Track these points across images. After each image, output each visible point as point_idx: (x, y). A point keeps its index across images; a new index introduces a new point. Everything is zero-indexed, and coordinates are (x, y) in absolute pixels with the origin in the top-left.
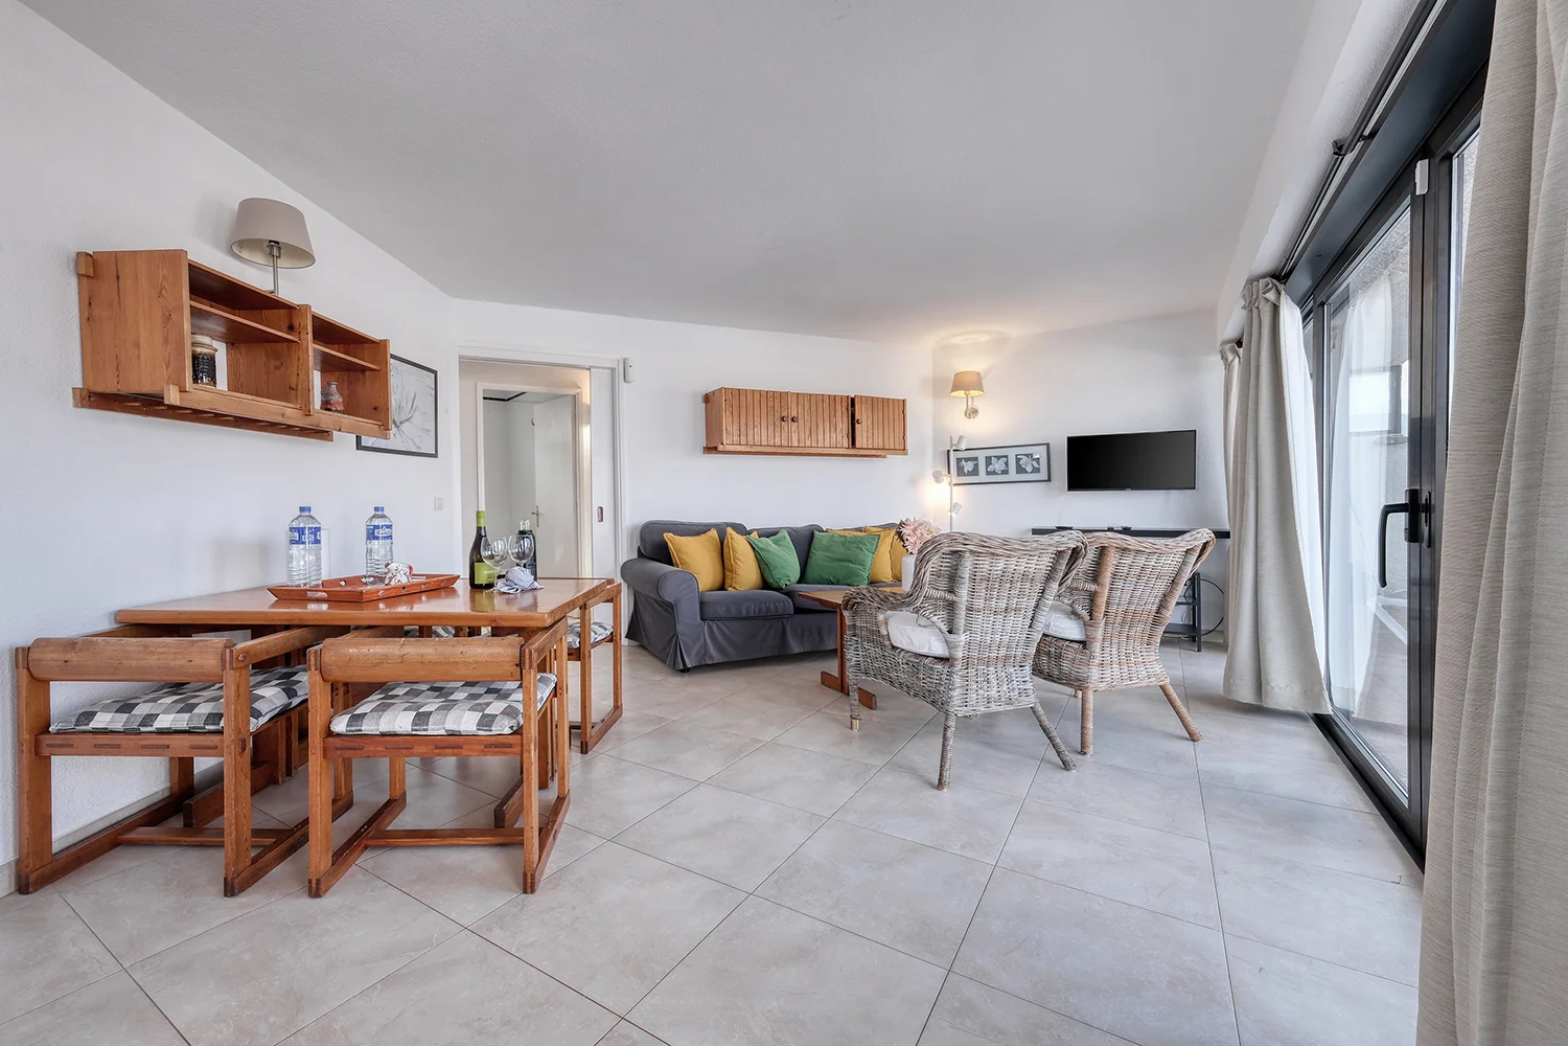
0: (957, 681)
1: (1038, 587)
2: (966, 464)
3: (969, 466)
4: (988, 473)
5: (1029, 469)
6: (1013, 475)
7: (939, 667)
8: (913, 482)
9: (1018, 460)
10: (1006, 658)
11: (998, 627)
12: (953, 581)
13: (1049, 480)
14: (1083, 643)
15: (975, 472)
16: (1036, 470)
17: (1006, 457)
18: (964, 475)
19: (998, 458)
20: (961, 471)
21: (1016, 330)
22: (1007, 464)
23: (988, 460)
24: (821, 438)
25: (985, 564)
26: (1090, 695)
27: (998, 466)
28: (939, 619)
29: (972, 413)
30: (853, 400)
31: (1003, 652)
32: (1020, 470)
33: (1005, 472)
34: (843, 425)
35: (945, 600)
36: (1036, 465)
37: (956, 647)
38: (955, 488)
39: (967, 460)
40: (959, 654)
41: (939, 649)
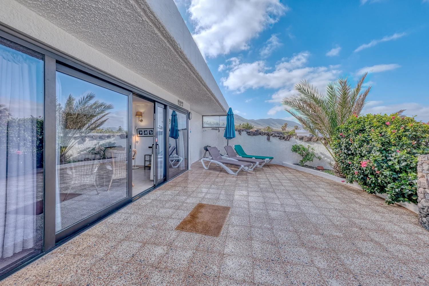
2: (140, 132)
4: (144, 134)
9: (149, 132)
16: (152, 134)
18: (140, 134)
19: (146, 131)
23: (144, 131)
27: (146, 133)
29: (141, 121)
32: (150, 134)
33: (147, 134)
38: (138, 137)
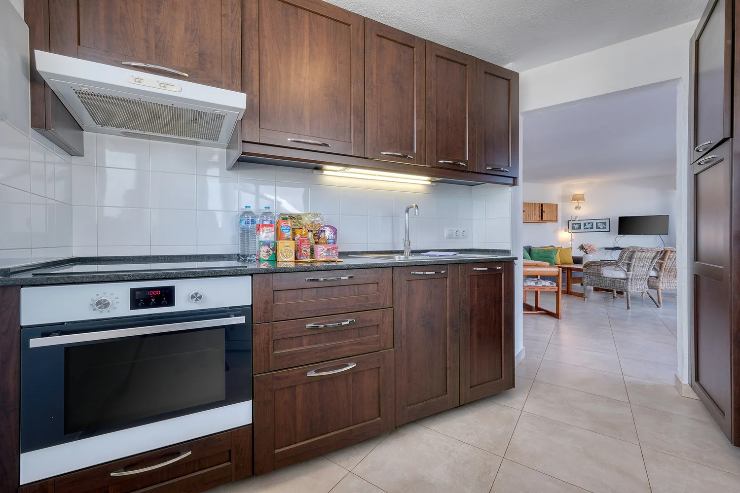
0: (629, 284)
1: (651, 260)
2: (576, 226)
3: (577, 226)
4: (584, 229)
5: (601, 227)
6: (595, 229)
7: (623, 281)
8: (556, 231)
9: (597, 224)
10: (641, 278)
11: (640, 271)
12: (630, 258)
13: (610, 231)
14: (657, 277)
15: (579, 228)
16: (604, 228)
17: (592, 223)
18: (575, 229)
19: (589, 223)
20: (574, 228)
21: (597, 180)
22: (592, 225)
23: (585, 224)
24: (532, 217)
25: (640, 254)
26: (660, 291)
27: (589, 226)
28: (625, 268)
29: (579, 208)
30: (542, 205)
31: (641, 277)
32: (597, 227)
33: (592, 228)
34: (538, 213)
35: (628, 263)
36: (604, 226)
37: (629, 275)
38: (573, 234)
39: (576, 224)
40: (630, 277)
41: (623, 276)
